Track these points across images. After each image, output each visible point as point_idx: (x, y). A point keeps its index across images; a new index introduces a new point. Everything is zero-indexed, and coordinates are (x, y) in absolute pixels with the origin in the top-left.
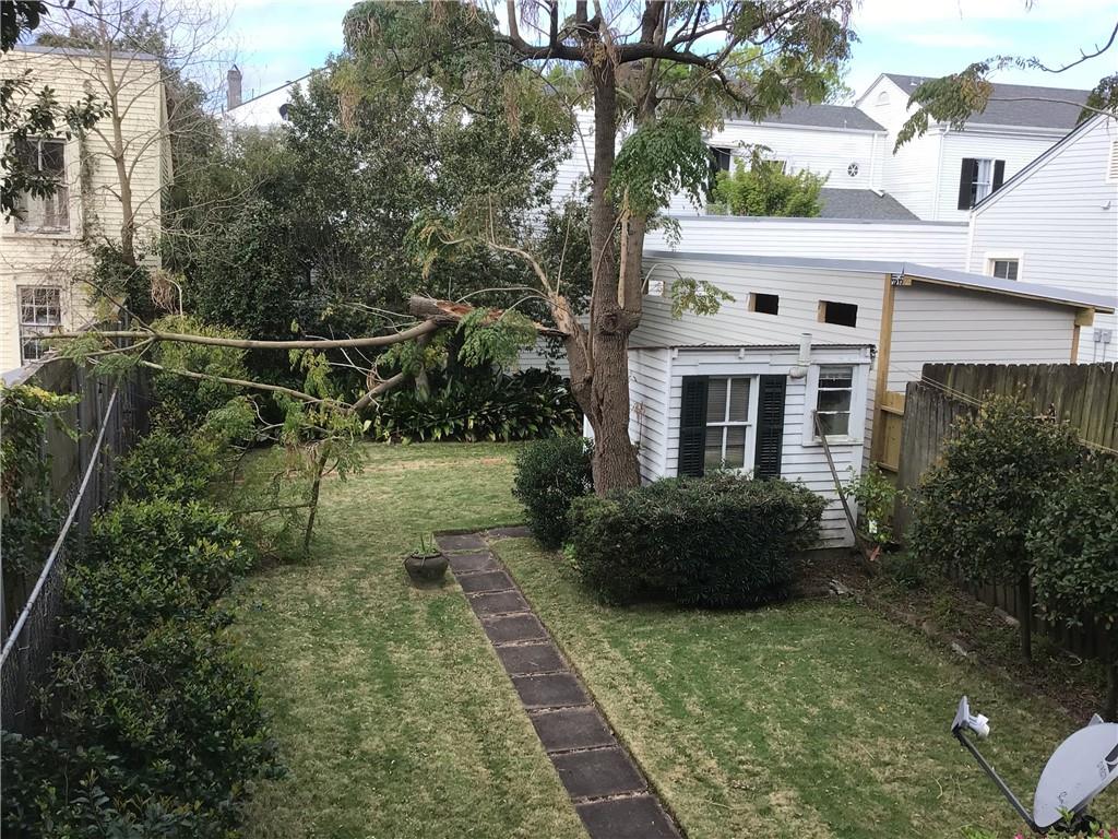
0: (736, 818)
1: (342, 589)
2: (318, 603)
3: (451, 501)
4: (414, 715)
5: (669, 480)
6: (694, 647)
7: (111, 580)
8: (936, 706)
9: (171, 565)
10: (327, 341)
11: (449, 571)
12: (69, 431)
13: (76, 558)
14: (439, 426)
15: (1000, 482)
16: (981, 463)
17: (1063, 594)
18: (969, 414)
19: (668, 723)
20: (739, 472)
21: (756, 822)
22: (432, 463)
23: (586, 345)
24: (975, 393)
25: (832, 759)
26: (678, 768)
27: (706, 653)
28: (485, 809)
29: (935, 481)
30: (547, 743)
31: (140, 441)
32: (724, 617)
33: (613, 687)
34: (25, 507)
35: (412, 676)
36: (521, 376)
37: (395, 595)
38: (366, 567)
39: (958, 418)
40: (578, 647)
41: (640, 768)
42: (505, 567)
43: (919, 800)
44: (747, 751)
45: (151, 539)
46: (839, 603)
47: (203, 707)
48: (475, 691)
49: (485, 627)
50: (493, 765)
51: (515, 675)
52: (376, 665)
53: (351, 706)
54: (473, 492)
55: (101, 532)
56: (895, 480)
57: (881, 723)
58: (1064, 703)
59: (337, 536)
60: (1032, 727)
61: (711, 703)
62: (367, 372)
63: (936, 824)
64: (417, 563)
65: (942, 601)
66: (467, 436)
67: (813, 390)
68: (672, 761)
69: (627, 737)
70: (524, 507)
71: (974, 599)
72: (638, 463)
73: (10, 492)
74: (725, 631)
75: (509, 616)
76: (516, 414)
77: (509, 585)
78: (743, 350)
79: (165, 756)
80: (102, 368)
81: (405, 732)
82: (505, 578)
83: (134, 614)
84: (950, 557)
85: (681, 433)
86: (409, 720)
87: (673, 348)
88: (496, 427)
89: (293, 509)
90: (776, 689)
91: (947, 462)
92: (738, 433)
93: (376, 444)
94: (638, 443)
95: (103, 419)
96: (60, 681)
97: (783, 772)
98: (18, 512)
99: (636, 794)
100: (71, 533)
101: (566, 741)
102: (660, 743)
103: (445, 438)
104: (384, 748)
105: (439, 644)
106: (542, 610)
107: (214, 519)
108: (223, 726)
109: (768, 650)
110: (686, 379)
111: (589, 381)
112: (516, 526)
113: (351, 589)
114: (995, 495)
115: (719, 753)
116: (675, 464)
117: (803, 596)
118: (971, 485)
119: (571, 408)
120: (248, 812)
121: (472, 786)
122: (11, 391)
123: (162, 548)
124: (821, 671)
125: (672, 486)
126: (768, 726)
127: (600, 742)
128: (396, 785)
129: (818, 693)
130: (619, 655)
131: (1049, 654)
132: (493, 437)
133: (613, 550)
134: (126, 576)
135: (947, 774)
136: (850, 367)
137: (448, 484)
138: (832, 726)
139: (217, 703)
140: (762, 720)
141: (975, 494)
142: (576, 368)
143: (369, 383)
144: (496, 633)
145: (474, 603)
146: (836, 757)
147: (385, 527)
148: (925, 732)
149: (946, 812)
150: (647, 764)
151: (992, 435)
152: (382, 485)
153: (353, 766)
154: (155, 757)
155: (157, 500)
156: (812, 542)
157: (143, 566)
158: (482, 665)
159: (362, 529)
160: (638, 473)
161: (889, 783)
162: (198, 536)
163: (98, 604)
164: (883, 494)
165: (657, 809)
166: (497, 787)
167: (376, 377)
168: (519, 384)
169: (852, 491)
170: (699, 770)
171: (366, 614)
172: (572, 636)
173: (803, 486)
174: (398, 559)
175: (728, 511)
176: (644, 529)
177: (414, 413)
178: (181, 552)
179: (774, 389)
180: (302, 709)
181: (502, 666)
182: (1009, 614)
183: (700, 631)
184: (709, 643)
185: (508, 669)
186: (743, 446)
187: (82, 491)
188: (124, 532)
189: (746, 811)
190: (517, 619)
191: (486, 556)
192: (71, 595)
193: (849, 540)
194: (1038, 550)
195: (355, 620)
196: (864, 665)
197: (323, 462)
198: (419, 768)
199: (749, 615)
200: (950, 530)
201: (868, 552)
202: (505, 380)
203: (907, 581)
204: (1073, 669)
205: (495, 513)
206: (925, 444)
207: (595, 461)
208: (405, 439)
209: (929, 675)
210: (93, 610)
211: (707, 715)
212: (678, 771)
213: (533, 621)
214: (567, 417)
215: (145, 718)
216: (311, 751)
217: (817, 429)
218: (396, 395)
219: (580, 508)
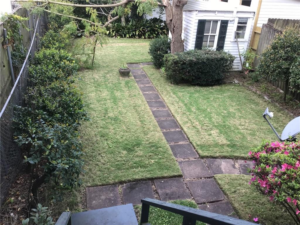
0: (202, 136)
1: (102, 76)
2: (96, 80)
3: (131, 55)
4: (121, 108)
5: (192, 50)
6: (195, 95)
7: (41, 69)
8: (258, 112)
9: (57, 66)
10: (96, 5)
11: (131, 73)
12: (26, 28)
13: (31, 63)
14: (128, 33)
15: (285, 53)
16: (281, 47)
17: (298, 84)
18: (280, 33)
19: (187, 113)
20: (212, 49)
21: (207, 137)
22: (126, 44)
23: (171, 9)
24: (282, 27)
25: (228, 123)
26: (188, 124)
27: (198, 97)
28: (139, 131)
29: (267, 52)
30: (155, 117)
31: (46, 33)
32: (204, 88)
33: (173, 104)
34: (17, 49)
35: (121, 99)
36: (152, 20)
37: (116, 79)
38: (108, 71)
39: (277, 34)
40: (165, 94)
41: (179, 124)
42: (146, 73)
43: (250, 134)
44: (207, 120)
45: (51, 59)
46: (235, 85)
47: (67, 102)
48: (137, 104)
49: (140, 88)
50: (141, 121)
51: (147, 100)
52: (112, 96)
53: (105, 106)
54: (137, 53)
55: (37, 57)
56: (255, 52)
57: (242, 115)
58: (292, 113)
59: (100, 63)
60: (283, 118)
61: (198, 109)
62: (108, 15)
63: (254, 140)
64: (122, 71)
65: (263, 86)
66: (136, 37)
67: (236, 25)
68: (187, 122)
69: (176, 116)
70: (151, 57)
71: (272, 85)
72: (183, 45)
73: (12, 45)
74: (204, 91)
75: (146, 85)
76: (150, 31)
77: (147, 78)
78: (217, 12)
79: (59, 113)
80: (34, 11)
81: (119, 112)
82: (146, 76)
83: (48, 78)
84: (268, 73)
85: (197, 37)
86: (120, 109)
87: (196, 11)
88: (144, 34)
89: (88, 54)
90: (216, 106)
91: (271, 47)
92: (213, 37)
93: (110, 38)
94: (184, 39)
95: (36, 26)
96: (30, 94)
97: (215, 126)
98: (15, 50)
99: (177, 130)
100: (30, 57)
101: (160, 116)
102: (184, 118)
103: (130, 37)
104: (114, 116)
105: (128, 92)
106: (155, 84)
107: (67, 55)
108: (73, 107)
109: (215, 97)
110: (199, 20)
111: (171, 20)
112: (149, 62)
113: (105, 77)
114: (284, 56)
115: (200, 121)
116: (194, 46)
117: (226, 83)
118: (277, 53)
119: (165, 29)
120: (80, 129)
121: (136, 126)
122: (9, 16)
123: (54, 62)
124: (228, 102)
125: (193, 52)
126: (212, 115)
127: (169, 117)
128: (117, 124)
129: (226, 107)
130: (175, 96)
131: (290, 100)
132: (143, 37)
133: (175, 69)
134: (45, 69)
135: (259, 128)
136: (247, 18)
137: (130, 50)
138: (230, 115)
139: (71, 102)
140: (211, 113)
141: (278, 56)
142: (168, 16)
143: (109, 19)
144: (143, 90)
145: (137, 82)
146: (230, 123)
147: (113, 61)
148: (254, 118)
149: (257, 137)
150: (180, 123)
151: (286, 39)
152: (113, 49)
153: (106, 120)
154: (56, 113)
155: (52, 49)
156: (230, 69)
157: (49, 66)
158: (139, 97)
159: (107, 61)
160: (183, 48)
161: (243, 130)
162: (63, 59)
163: (38, 75)
164: (252, 56)
165: (183, 133)
166: (142, 126)
167: (110, 17)
168: (151, 22)
169: (243, 55)
170: (194, 125)
171: (109, 83)
172: (163, 91)
173: (229, 53)
174: (117, 70)
175: (208, 59)
176: (184, 63)
177: (121, 30)
178: (59, 63)
179: (224, 24)
180: (93, 106)
181: (144, 98)
182: (281, 90)
183: (197, 91)
184: (199, 94)
185: (146, 99)
186: (214, 41)
187: (31, 45)
188: (44, 57)
189: (205, 134)
190: (148, 86)
191: (140, 70)
192: (31, 73)
193: (240, 69)
194: (293, 72)
195: (106, 85)
196: (240, 101)
197: (96, 41)
198: (123, 121)
199: (210, 87)
200: (269, 66)
201: (245, 72)
202: (147, 21)
203: (255, 80)
204: (296, 104)
205: (143, 58)
206: (266, 42)
207: (172, 44)
208: (119, 37)
209: (257, 104)
210: (37, 77)
211: (197, 112)
212: (189, 125)
213: (153, 87)
214: (164, 32)
215: (53, 104)
216: (95, 115)
217: (235, 37)
218: (116, 24)
219: (167, 57)
